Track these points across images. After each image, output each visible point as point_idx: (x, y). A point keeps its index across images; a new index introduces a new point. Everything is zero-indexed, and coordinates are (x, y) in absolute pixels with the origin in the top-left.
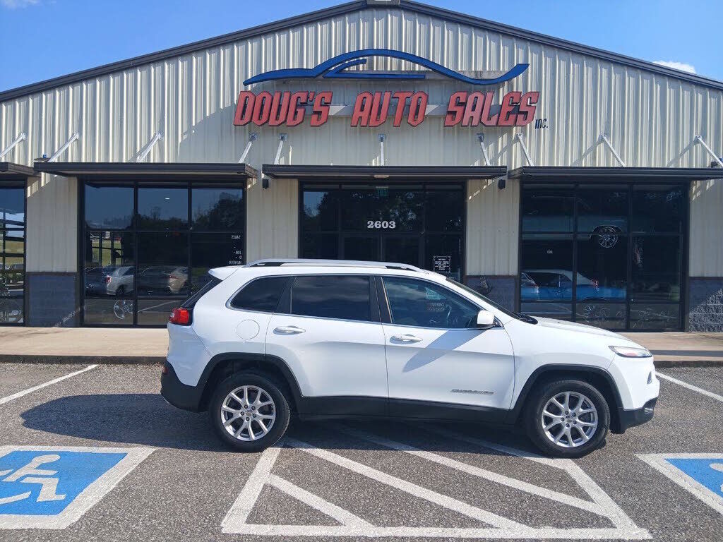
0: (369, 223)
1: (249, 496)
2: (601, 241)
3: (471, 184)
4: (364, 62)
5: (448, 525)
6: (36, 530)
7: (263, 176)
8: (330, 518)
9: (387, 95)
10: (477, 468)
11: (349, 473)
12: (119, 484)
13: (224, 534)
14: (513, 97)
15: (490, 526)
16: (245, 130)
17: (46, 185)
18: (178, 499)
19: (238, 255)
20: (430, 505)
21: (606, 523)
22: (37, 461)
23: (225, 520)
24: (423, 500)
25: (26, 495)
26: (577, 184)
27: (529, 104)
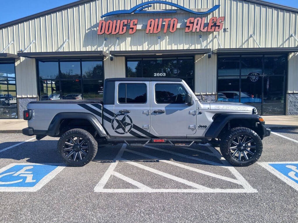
0: (154, 74)
1: (105, 179)
3: (196, 56)
4: (151, 6)
5: (179, 188)
6: (25, 192)
7: (110, 55)
8: (135, 186)
9: (161, 20)
10: (193, 168)
11: (144, 170)
12: (56, 176)
13: (95, 193)
14: (213, 19)
15: (196, 188)
16: (102, 36)
17: (23, 61)
18: (78, 181)
19: (102, 89)
20: (174, 181)
21: (241, 187)
22: (25, 168)
23: (95, 187)
24: (171, 179)
25: (21, 180)
26: (241, 55)
27: (220, 22)
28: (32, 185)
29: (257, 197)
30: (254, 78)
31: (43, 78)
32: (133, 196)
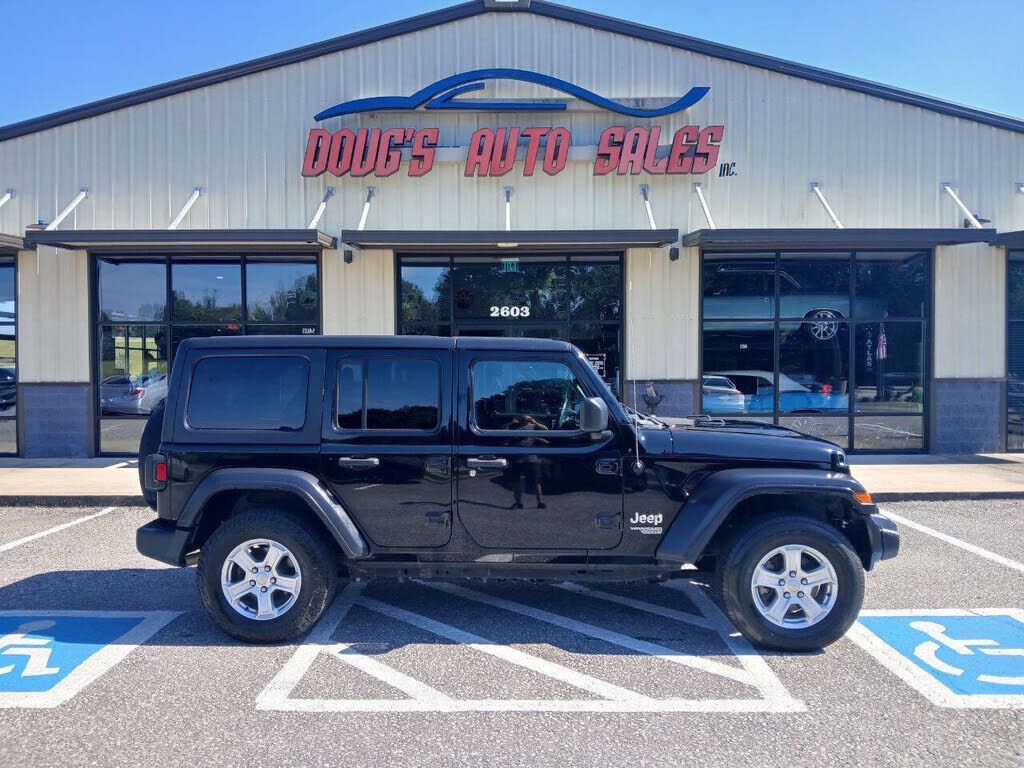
0: (492, 309)
1: (297, 667)
2: (816, 330)
3: (632, 254)
4: (482, 87)
5: (547, 696)
6: (19, 709)
7: (345, 246)
8: (397, 690)
9: (515, 133)
12: (131, 653)
13: (258, 712)
14: (687, 134)
15: (601, 698)
16: (318, 182)
20: (530, 675)
21: (753, 692)
22: (26, 628)
23: (261, 695)
24: (522, 668)
25: (8, 669)
26: (778, 252)
27: (709, 142)
28: (44, 683)
29: (802, 728)
30: (821, 327)
31: (114, 319)
32: (386, 724)
